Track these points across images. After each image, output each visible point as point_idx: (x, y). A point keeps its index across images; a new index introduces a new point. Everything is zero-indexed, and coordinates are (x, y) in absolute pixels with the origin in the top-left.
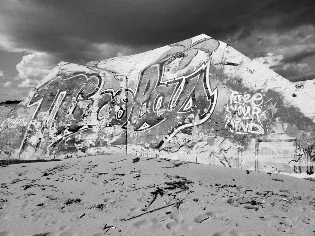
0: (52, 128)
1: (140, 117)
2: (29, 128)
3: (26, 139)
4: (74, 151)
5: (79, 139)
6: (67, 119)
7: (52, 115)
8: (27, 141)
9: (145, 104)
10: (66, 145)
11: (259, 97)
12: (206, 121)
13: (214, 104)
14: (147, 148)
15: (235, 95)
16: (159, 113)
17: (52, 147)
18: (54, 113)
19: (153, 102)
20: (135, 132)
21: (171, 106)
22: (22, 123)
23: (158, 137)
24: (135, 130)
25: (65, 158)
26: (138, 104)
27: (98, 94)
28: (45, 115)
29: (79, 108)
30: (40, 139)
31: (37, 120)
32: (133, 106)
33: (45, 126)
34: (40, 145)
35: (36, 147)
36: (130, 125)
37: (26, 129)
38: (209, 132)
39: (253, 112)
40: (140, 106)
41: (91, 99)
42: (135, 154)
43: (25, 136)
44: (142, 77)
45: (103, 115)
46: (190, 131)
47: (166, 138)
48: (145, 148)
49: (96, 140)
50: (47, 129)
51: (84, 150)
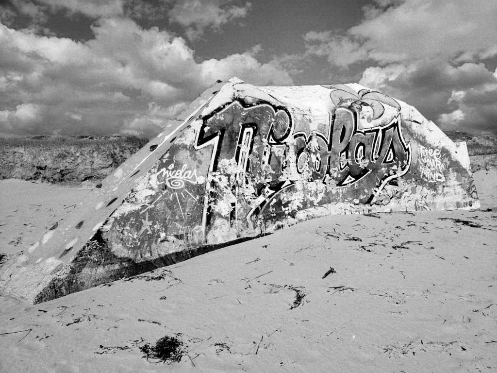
0: (247, 186)
1: (341, 169)
2: (209, 188)
3: (210, 207)
4: (284, 218)
5: (286, 199)
6: (265, 172)
7: (242, 166)
8: (213, 210)
9: (344, 153)
10: (273, 211)
11: (438, 152)
12: (406, 173)
13: (410, 156)
14: (357, 204)
15: (423, 149)
16: (363, 164)
17: (255, 216)
18: (243, 161)
19: (353, 151)
20: (339, 187)
21: (374, 157)
22: (194, 179)
23: (366, 191)
24: (337, 185)
25: (276, 230)
26: (335, 153)
27: (290, 137)
28: (230, 164)
29: (275, 156)
30: (233, 204)
31: (220, 173)
32: (329, 156)
33: (235, 183)
34: (236, 214)
35: (231, 219)
36: (330, 180)
37: (204, 189)
38: (411, 182)
39: (437, 165)
40: (338, 155)
41: (285, 143)
42: (344, 213)
43: (206, 201)
44: (334, 121)
45: (302, 166)
46: (396, 182)
47: (376, 191)
48: (355, 204)
49: (303, 200)
50: (240, 189)
51: (293, 215)
